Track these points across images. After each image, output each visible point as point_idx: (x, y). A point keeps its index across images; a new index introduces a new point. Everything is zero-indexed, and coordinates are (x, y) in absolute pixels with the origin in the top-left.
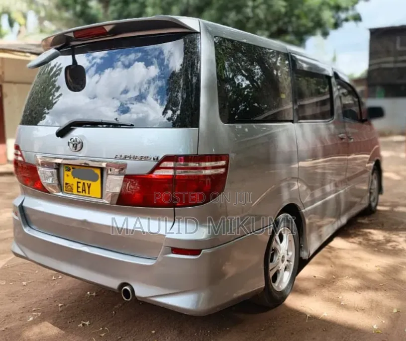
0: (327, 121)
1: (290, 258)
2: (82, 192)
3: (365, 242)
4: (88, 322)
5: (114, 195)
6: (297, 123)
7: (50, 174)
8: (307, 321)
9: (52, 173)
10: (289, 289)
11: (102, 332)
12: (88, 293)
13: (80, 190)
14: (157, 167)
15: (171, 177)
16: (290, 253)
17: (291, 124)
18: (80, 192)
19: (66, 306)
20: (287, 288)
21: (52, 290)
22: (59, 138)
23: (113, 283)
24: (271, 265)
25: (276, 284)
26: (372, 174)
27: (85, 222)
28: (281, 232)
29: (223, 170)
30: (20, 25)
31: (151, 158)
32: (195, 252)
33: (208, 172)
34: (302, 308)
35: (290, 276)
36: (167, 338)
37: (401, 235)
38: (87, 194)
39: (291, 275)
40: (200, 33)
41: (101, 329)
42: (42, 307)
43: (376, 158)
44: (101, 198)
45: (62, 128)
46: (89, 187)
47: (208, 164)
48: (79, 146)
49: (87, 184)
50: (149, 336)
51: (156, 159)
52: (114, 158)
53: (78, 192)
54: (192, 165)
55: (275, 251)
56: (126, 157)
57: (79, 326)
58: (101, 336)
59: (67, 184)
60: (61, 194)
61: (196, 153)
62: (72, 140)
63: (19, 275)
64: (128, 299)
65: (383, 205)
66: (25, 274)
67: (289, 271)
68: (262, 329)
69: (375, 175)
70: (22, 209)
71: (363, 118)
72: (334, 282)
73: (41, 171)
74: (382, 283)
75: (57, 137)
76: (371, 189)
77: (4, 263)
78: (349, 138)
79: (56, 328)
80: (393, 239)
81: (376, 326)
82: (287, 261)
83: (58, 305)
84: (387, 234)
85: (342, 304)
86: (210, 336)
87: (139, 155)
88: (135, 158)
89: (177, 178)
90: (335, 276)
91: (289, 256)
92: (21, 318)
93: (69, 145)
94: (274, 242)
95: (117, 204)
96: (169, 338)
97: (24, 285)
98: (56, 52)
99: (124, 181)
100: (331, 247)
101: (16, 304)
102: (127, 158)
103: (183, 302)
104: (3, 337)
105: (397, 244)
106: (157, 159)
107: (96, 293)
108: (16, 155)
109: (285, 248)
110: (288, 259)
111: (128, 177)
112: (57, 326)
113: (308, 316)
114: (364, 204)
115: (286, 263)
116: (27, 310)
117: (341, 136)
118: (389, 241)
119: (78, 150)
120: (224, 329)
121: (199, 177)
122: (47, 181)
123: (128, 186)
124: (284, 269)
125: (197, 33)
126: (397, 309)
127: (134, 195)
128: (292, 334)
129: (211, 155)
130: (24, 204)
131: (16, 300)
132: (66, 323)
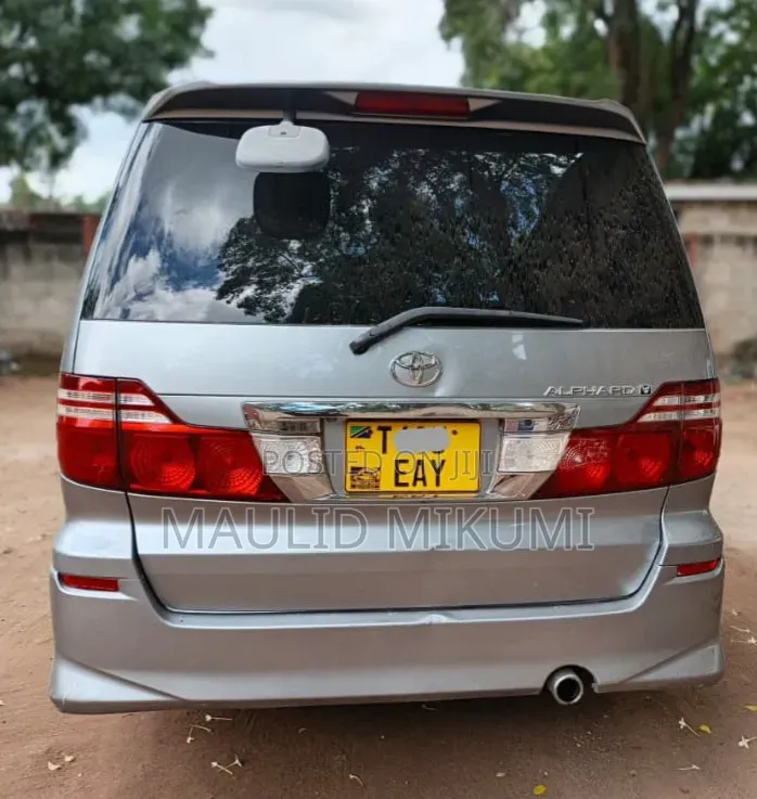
2: (415, 484)
13: (409, 478)
14: (648, 408)
18: (405, 484)
31: (635, 391)
38: (430, 488)
44: (478, 490)
46: (438, 471)
49: (433, 462)
51: (645, 393)
53: (397, 484)
56: (576, 392)
59: (355, 470)
88: (599, 393)
95: (533, 497)
102: (578, 395)
106: (649, 392)
119: (425, 382)
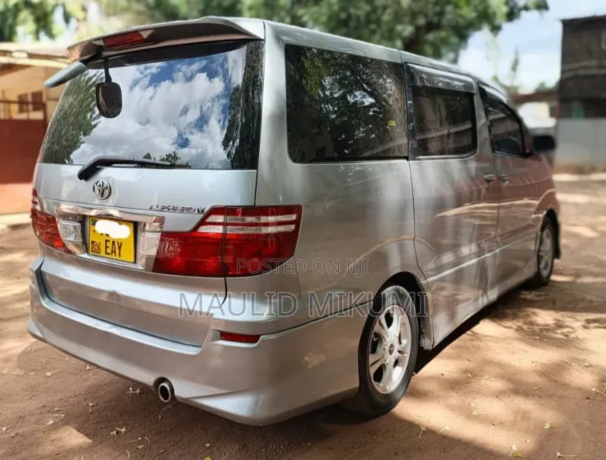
0: (465, 155)
1: (404, 348)
2: (112, 254)
3: (525, 327)
4: (124, 428)
5: (148, 258)
6: (414, 159)
7: (72, 229)
8: (420, 437)
9: (75, 227)
10: (401, 390)
11: (139, 443)
12: (131, 389)
13: (109, 251)
14: (203, 222)
15: (220, 237)
16: (404, 342)
17: (405, 161)
18: (109, 254)
19: (99, 407)
20: (398, 389)
21: (84, 384)
22: (83, 180)
23: (148, 378)
24: (372, 358)
25: (381, 385)
26: (543, 229)
27: (113, 294)
28: (389, 311)
29: (293, 227)
30: (78, 20)
31: (195, 210)
32: (252, 339)
33: (271, 230)
34: (417, 418)
35: (403, 374)
36: (225, 454)
37: (579, 318)
38: (117, 257)
39: (404, 372)
40: (264, 40)
41: (140, 438)
42: (69, 406)
43: (549, 207)
44: (135, 262)
45: (85, 167)
46: (120, 248)
47: (271, 219)
48: (107, 192)
49: (118, 243)
50: (201, 451)
51: (200, 211)
52: (148, 208)
53: (106, 253)
54: (249, 219)
55: (379, 338)
56: (163, 208)
57: (112, 434)
58: (138, 449)
59: (93, 242)
60: (85, 256)
61: (253, 204)
62: (98, 184)
63: (42, 362)
64: (166, 400)
65: (561, 274)
66: (51, 360)
67: (403, 366)
68: (356, 446)
69: (547, 231)
70: (40, 275)
71: (527, 151)
72: (468, 383)
73: (61, 224)
74: (535, 387)
75: (79, 180)
76: (539, 251)
77: (27, 345)
78: (501, 179)
79: (81, 435)
80: (567, 324)
81: (516, 447)
82: (400, 352)
83: (87, 405)
84: (559, 315)
85: (474, 413)
86: (283, 453)
87: (180, 205)
88: (175, 209)
89: (227, 237)
90: (471, 374)
91: (403, 345)
92: (39, 420)
93: (94, 190)
94: (377, 325)
95: (154, 271)
96: (227, 455)
97: (48, 377)
98: (80, 66)
99: (161, 240)
100: (475, 333)
101: (34, 402)
102: (165, 210)
103: (236, 406)
104: (11, 446)
105: (571, 330)
106: (203, 211)
107: (141, 390)
108: (35, 203)
109: (396, 334)
110: (400, 350)
111: (166, 236)
112: (83, 433)
113: (423, 429)
114: (528, 272)
115: (396, 354)
116: (47, 410)
117: (486, 177)
118: (559, 325)
119: (105, 197)
120: (304, 444)
121: (258, 235)
122: (69, 239)
123: (167, 247)
124: (392, 364)
125: (262, 40)
126: (551, 424)
127: (174, 259)
128: (396, 454)
129: (277, 207)
130: (43, 269)
131: (35, 396)
132: (96, 429)
